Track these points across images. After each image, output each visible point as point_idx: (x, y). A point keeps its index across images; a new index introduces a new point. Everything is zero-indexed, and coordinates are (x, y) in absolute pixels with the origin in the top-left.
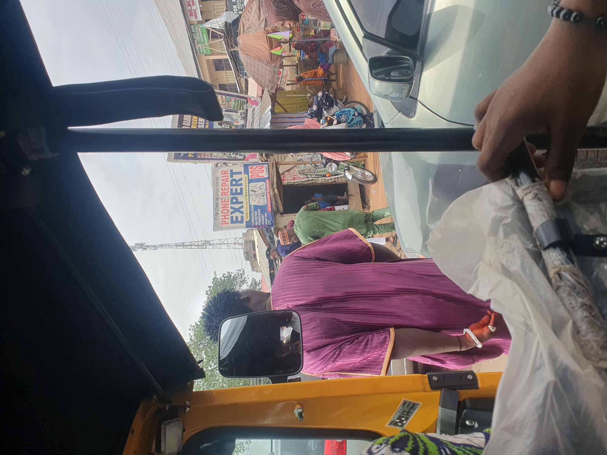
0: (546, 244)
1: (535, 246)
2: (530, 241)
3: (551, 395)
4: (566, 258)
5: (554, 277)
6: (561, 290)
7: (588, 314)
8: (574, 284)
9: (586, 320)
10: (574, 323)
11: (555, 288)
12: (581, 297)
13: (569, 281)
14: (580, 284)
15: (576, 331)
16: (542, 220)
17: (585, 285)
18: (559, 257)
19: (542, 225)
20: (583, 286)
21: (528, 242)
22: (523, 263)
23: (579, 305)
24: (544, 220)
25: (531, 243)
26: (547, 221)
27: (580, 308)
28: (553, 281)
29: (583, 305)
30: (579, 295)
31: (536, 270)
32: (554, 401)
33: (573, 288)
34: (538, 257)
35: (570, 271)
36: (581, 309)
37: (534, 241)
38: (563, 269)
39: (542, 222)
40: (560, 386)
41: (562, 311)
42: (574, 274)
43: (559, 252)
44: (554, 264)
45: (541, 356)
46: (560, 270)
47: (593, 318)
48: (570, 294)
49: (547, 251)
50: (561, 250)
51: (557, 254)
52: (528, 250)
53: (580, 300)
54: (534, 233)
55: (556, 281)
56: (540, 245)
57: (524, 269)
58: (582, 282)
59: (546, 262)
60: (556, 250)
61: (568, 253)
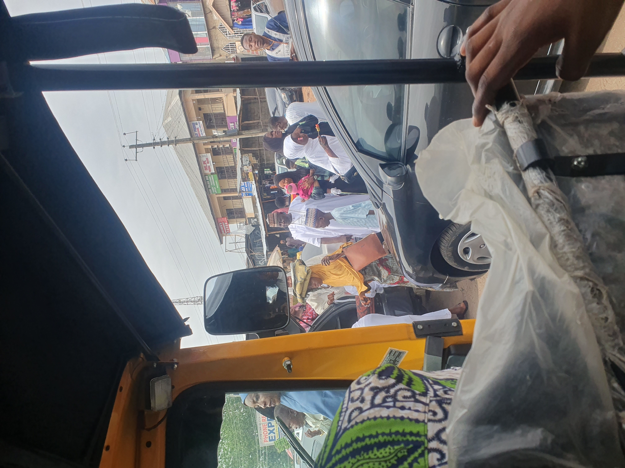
0: (526, 165)
1: (516, 168)
2: (510, 164)
3: (530, 303)
4: (545, 177)
5: (534, 196)
6: (540, 208)
7: (565, 228)
8: (552, 201)
9: (563, 233)
10: (552, 238)
11: (534, 206)
12: (559, 213)
13: (548, 198)
14: (558, 200)
15: (554, 245)
16: (522, 141)
17: (562, 201)
18: (539, 176)
19: (522, 146)
20: (561, 202)
21: (508, 165)
22: (503, 185)
23: (557, 220)
24: (524, 141)
25: (511, 166)
26: (527, 142)
27: (557, 223)
28: (533, 199)
29: (560, 220)
30: (557, 211)
31: (516, 191)
32: (532, 308)
33: (552, 205)
34: (518, 179)
35: (548, 189)
36: (559, 224)
37: (514, 163)
38: (542, 188)
39: (522, 143)
40: (538, 295)
41: (540, 227)
42: (552, 192)
43: (539, 171)
44: (534, 184)
45: (521, 270)
46: (539, 189)
47: (569, 231)
48: (548, 211)
49: (527, 171)
50: (540, 170)
51: (537, 174)
52: (508, 173)
53: (558, 215)
54: (514, 155)
55: (536, 199)
56: (520, 167)
57: (504, 191)
58: (560, 198)
59: (525, 182)
60: (535, 171)
61: (547, 172)
